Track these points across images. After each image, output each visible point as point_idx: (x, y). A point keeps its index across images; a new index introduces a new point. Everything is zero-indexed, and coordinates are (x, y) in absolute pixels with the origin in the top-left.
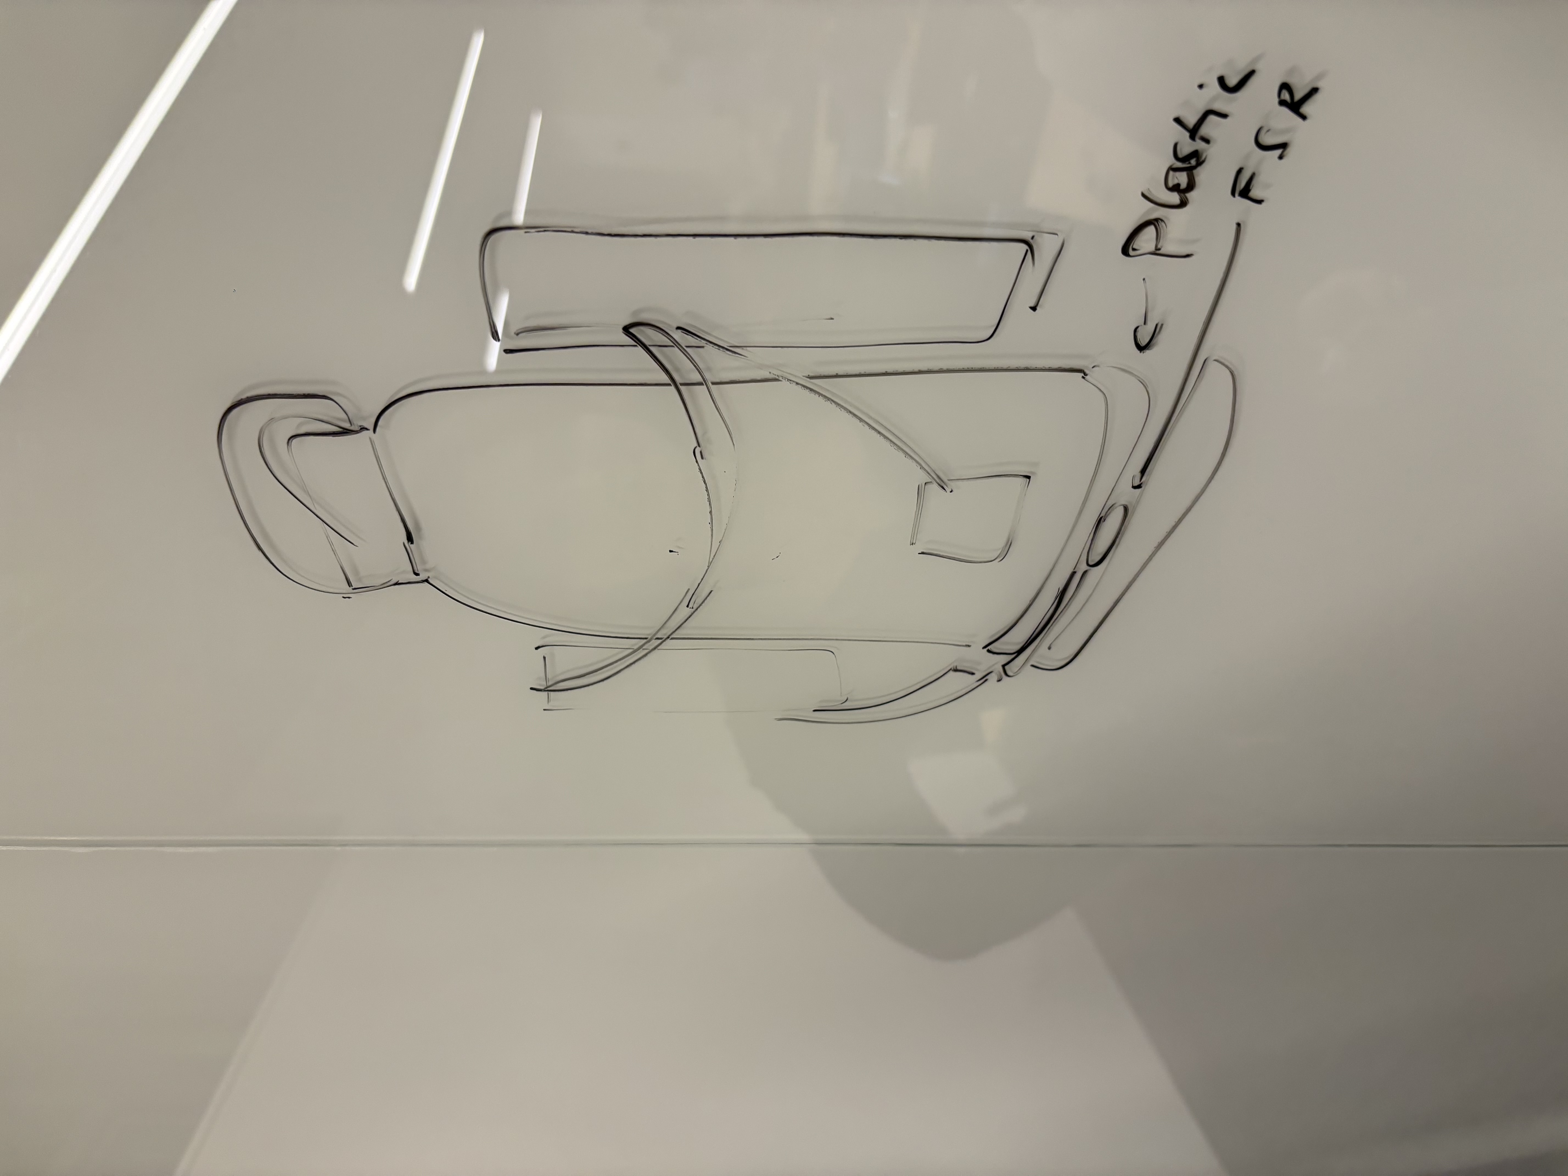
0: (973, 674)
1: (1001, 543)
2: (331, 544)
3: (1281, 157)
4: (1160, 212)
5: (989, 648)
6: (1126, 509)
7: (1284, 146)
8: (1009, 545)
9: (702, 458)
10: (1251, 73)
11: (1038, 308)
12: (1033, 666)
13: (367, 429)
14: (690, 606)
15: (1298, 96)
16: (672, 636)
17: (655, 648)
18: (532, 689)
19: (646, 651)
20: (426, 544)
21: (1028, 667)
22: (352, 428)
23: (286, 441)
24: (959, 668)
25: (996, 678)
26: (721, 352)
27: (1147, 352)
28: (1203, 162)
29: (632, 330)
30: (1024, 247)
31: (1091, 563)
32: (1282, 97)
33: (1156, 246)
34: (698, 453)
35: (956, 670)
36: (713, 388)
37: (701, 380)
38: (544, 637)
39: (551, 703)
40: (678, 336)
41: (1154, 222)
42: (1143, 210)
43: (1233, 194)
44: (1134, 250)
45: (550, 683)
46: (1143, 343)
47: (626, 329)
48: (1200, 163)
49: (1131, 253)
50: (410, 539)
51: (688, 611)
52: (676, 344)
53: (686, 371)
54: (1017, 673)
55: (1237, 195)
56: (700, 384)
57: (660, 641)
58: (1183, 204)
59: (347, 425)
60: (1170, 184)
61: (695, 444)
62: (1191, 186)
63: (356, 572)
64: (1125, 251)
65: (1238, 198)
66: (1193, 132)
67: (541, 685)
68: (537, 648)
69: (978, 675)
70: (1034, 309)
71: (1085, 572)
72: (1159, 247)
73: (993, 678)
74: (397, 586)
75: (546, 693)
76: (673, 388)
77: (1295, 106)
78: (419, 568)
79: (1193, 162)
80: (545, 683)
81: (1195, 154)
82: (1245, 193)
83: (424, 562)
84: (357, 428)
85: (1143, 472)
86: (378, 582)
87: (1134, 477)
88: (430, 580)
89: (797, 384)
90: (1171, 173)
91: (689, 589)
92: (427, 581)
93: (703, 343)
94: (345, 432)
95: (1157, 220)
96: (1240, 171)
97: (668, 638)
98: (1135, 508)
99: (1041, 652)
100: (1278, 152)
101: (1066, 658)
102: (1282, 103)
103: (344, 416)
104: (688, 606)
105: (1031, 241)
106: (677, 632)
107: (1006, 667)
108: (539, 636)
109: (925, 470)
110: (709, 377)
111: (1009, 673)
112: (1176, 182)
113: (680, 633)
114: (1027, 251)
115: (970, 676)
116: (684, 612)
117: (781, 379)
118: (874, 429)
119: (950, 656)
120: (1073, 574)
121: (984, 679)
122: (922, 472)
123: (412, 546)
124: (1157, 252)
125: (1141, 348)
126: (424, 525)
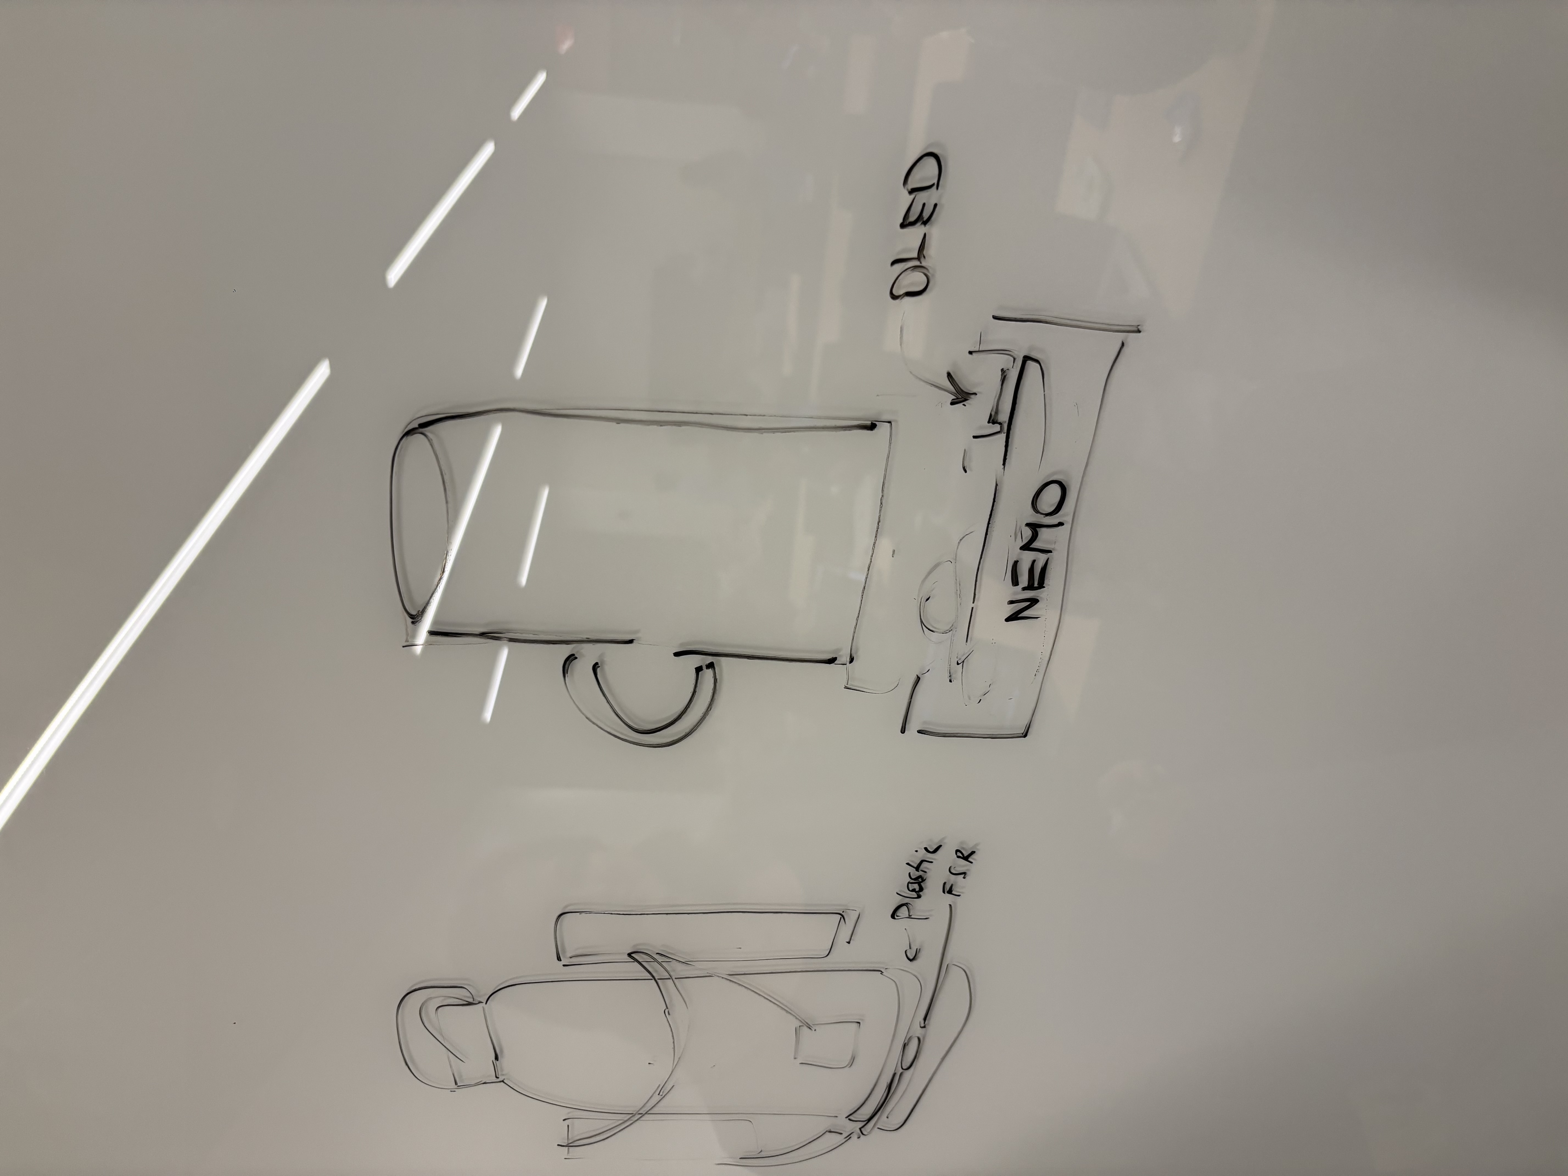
0: (841, 1134)
1: (849, 1057)
2: (450, 1062)
3: (964, 878)
4: (906, 900)
5: (850, 1117)
6: (919, 1039)
7: (965, 873)
8: (853, 1059)
9: (669, 1014)
10: (940, 846)
11: (851, 942)
12: (878, 1128)
13: (482, 1002)
14: (661, 1094)
15: (966, 854)
16: (649, 1112)
17: (637, 1120)
18: (558, 1145)
19: (632, 1121)
20: (506, 1062)
21: (876, 1129)
22: (474, 1002)
23: (436, 1009)
24: (832, 1130)
25: (856, 1137)
26: (680, 964)
27: (915, 962)
28: (925, 880)
29: (633, 955)
30: (840, 916)
31: (904, 1068)
32: (958, 855)
33: (909, 915)
34: (667, 1012)
35: (830, 1132)
36: (676, 981)
37: (669, 977)
38: (569, 1113)
39: (570, 1154)
40: (657, 957)
41: (906, 904)
42: (898, 900)
43: (944, 892)
44: (897, 916)
45: (571, 1141)
46: (911, 958)
47: (629, 955)
48: (923, 880)
49: (896, 917)
50: (497, 1058)
51: (659, 1098)
52: (655, 960)
53: (660, 972)
54: (870, 1133)
55: (946, 893)
56: (669, 979)
57: (641, 1115)
58: (919, 897)
59: (471, 1000)
60: (911, 889)
61: (665, 1008)
62: (921, 889)
63: (461, 1076)
64: (893, 916)
65: (946, 894)
66: (917, 869)
67: (565, 1143)
68: (564, 1120)
69: (845, 1135)
70: (849, 943)
71: (901, 1074)
72: (910, 914)
73: (854, 1137)
74: (484, 1085)
75: (567, 1148)
76: (653, 981)
77: (966, 858)
78: (499, 1073)
79: (920, 880)
80: (566, 1141)
81: (920, 877)
82: (950, 892)
83: (502, 1070)
84: (477, 1002)
85: (925, 1019)
86: (473, 1083)
87: (920, 1022)
88: (505, 1081)
89: (723, 978)
90: (910, 884)
91: (660, 1085)
92: (503, 1081)
93: (671, 960)
94: (469, 1004)
95: (907, 904)
96: (945, 884)
97: (646, 1113)
98: (924, 1038)
99: (882, 1120)
100: (963, 876)
101: (898, 1124)
102: (958, 857)
103: (469, 995)
104: (659, 1094)
105: (843, 913)
106: (653, 1109)
107: (862, 1129)
108: (565, 1113)
109: (798, 1019)
110: (674, 975)
111: (864, 1133)
112: (913, 888)
113: (655, 1110)
114: (841, 918)
115: (840, 1135)
116: (657, 1098)
117: (713, 975)
118: (767, 999)
119: (826, 1124)
120: (894, 1075)
121: (849, 1137)
122: (798, 1021)
123: (497, 1062)
124: (910, 917)
125: (911, 960)
126: (506, 1051)
